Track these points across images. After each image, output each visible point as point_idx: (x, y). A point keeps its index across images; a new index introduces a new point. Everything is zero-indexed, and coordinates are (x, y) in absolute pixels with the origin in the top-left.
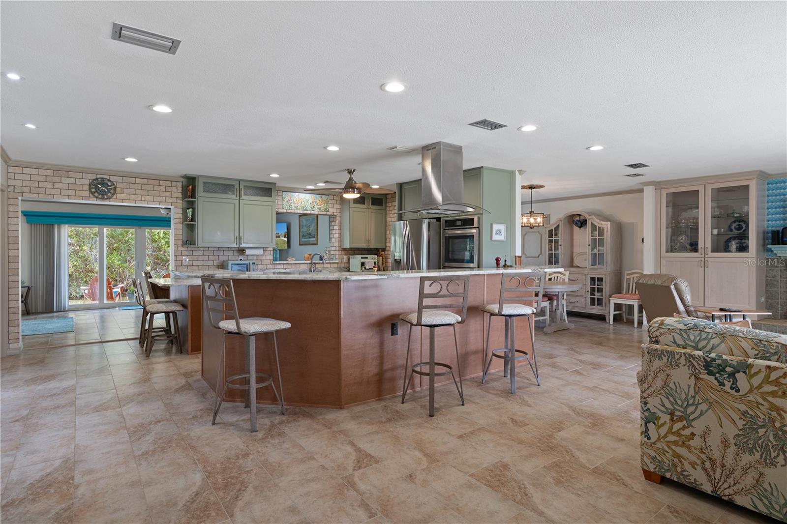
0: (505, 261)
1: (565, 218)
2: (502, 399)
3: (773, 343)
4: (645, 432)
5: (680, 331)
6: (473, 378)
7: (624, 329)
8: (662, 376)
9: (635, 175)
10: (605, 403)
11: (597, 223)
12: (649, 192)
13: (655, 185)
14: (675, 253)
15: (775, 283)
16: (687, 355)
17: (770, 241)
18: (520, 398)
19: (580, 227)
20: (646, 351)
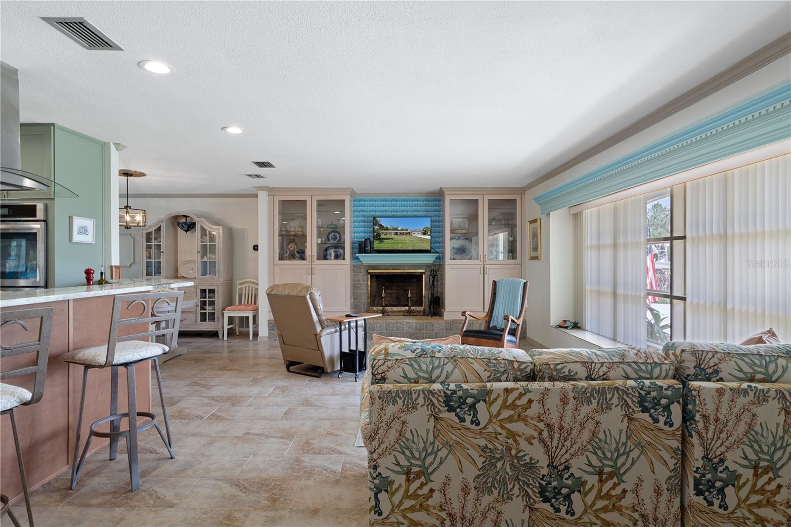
0: (102, 274)
1: (168, 219)
2: (118, 511)
3: (500, 360)
4: (376, 507)
5: (409, 361)
6: (49, 483)
7: (237, 343)
8: (396, 425)
9: (256, 175)
10: (269, 456)
11: (208, 227)
12: (263, 196)
13: (268, 191)
14: (286, 261)
15: (359, 286)
16: (426, 392)
17: (358, 250)
18: (151, 495)
19: (187, 231)
20: (377, 395)
